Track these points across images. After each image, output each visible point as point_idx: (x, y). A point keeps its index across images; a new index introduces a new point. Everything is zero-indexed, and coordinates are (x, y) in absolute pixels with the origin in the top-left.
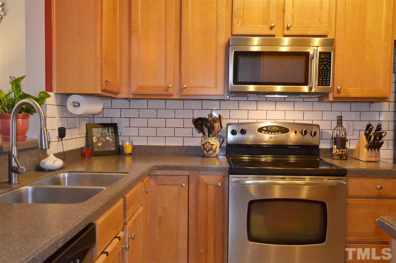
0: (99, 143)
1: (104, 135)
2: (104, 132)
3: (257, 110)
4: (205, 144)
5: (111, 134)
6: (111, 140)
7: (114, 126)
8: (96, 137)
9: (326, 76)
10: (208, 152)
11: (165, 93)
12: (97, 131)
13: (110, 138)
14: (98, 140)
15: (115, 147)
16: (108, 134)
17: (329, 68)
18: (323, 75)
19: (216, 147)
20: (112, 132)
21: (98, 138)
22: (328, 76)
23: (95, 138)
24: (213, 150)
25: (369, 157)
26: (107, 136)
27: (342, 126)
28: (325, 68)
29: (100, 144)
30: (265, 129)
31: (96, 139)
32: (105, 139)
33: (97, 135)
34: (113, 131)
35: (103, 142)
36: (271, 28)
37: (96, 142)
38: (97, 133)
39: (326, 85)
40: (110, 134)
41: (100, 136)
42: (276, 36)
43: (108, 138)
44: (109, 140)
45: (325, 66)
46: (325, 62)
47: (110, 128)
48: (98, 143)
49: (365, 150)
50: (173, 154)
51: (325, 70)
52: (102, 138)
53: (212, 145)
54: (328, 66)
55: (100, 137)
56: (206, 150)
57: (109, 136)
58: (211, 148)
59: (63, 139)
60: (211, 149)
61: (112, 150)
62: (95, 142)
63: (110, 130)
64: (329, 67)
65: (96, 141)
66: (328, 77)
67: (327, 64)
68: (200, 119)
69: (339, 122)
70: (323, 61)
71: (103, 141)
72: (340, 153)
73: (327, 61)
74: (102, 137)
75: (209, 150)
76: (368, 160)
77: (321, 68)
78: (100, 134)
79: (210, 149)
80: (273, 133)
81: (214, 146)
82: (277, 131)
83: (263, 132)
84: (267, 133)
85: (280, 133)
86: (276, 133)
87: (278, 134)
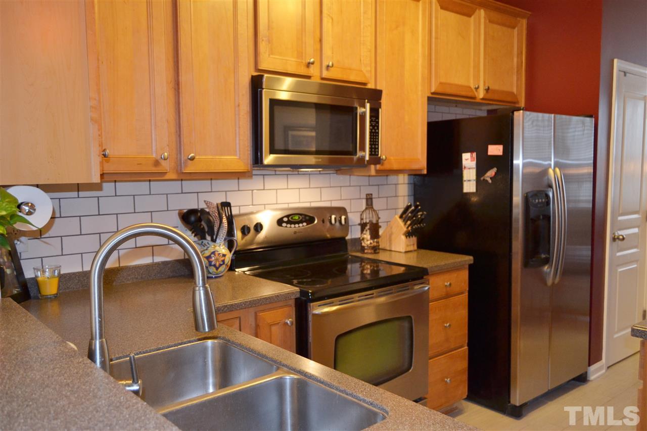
3: (264, 189)
4: (212, 255)
5: (5, 258)
9: (375, 141)
10: (217, 269)
11: (154, 170)
13: (6, 268)
15: (18, 286)
17: (377, 131)
18: (372, 140)
20: (7, 253)
22: (377, 141)
25: (407, 246)
27: (373, 208)
28: (373, 131)
30: (285, 219)
36: (309, 65)
42: (312, 78)
49: (403, 237)
50: (135, 280)
51: (373, 133)
56: (215, 266)
57: (4, 264)
58: (223, 261)
60: (224, 263)
63: (3, 251)
64: (377, 129)
67: (375, 125)
68: (192, 212)
69: (369, 201)
70: (372, 121)
72: (375, 244)
75: (220, 265)
76: (407, 250)
79: (222, 263)
80: (297, 225)
81: (227, 257)
82: (301, 222)
83: (284, 225)
84: (289, 225)
85: (305, 224)
86: (301, 225)
87: (303, 226)
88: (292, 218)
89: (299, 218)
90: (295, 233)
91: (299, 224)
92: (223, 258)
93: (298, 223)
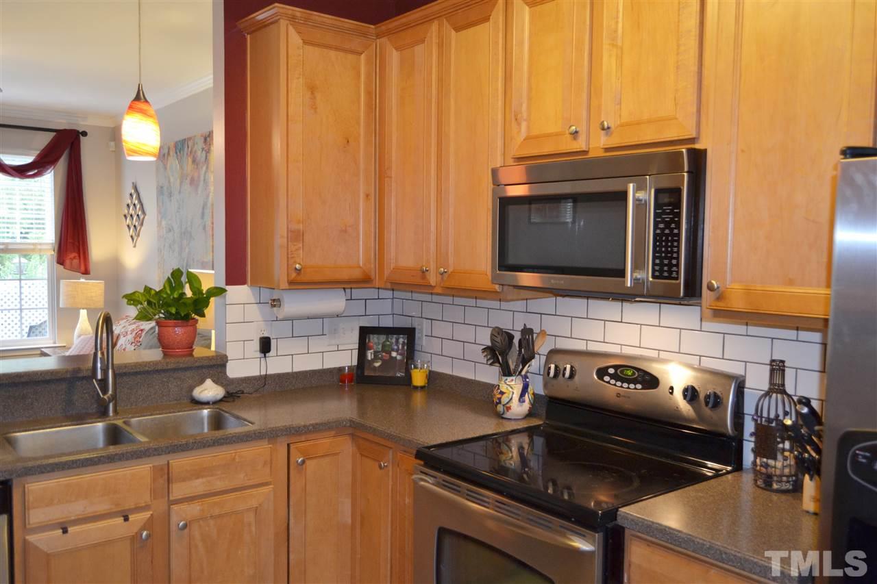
0: (377, 362)
1: (387, 349)
2: (388, 343)
5: (400, 347)
6: (399, 357)
7: (410, 333)
8: (372, 351)
9: (669, 252)
12: (376, 340)
13: (398, 354)
14: (376, 358)
15: (404, 371)
16: (396, 347)
17: (676, 231)
18: (663, 249)
19: (508, 400)
20: (403, 344)
21: (376, 353)
22: (675, 252)
23: (371, 354)
24: (504, 405)
26: (393, 350)
28: (667, 231)
29: (377, 364)
30: (611, 371)
31: (373, 355)
32: (388, 355)
33: (375, 348)
34: (406, 341)
35: (384, 362)
37: (372, 359)
38: (375, 343)
39: (669, 278)
40: (398, 347)
41: (380, 350)
43: (394, 354)
44: (396, 357)
45: (667, 225)
46: (668, 214)
47: (402, 336)
48: (374, 362)
51: (667, 235)
52: (384, 354)
53: (502, 393)
54: (673, 226)
55: (379, 352)
57: (397, 351)
58: (499, 400)
59: (267, 355)
60: (500, 403)
61: (398, 377)
62: (370, 359)
63: (401, 340)
64: (675, 228)
65: (373, 357)
66: (675, 255)
67: (672, 221)
70: (664, 213)
71: (384, 358)
73: (672, 212)
74: (383, 350)
75: (497, 404)
77: (658, 231)
78: (380, 347)
80: (625, 385)
81: (505, 396)
82: (635, 381)
83: (607, 378)
84: (613, 382)
85: (639, 386)
86: (632, 386)
87: (635, 389)
88: (622, 372)
89: (634, 374)
90: (618, 395)
91: (629, 384)
92: (499, 396)
93: (629, 381)
